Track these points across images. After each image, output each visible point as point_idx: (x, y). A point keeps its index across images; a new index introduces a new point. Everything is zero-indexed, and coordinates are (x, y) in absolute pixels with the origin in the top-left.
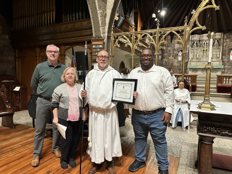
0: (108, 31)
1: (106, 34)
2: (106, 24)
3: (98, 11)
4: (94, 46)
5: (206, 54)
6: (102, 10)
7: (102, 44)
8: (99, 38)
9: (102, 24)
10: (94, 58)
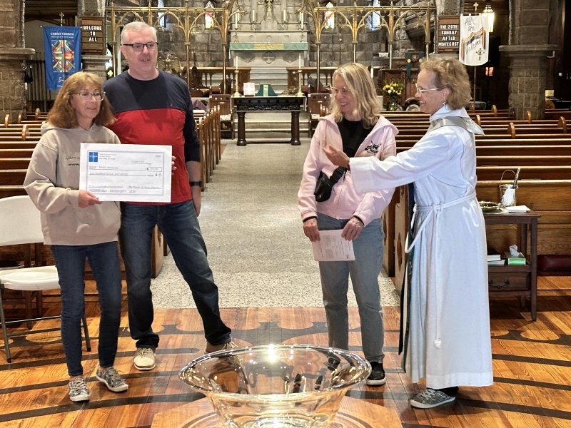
0: (106, 2)
4: (85, 28)
5: (272, 11)
7: (101, 24)
8: (94, 15)
10: (85, 47)
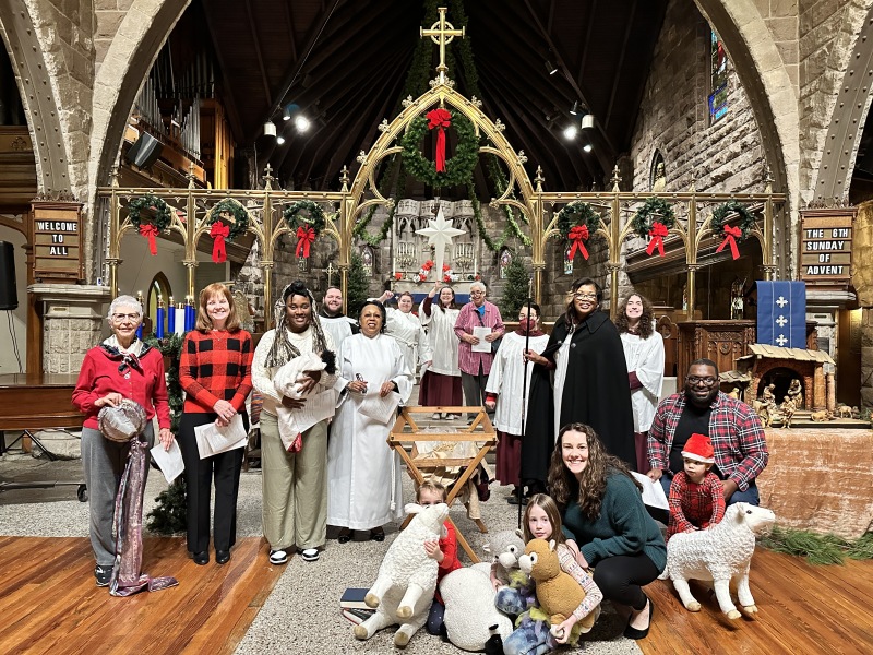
0: (98, 178)
1: (92, 188)
2: (92, 155)
3: (59, 112)
4: (41, 226)
6: (74, 107)
7: (76, 219)
8: (61, 198)
9: (74, 153)
10: (41, 265)
